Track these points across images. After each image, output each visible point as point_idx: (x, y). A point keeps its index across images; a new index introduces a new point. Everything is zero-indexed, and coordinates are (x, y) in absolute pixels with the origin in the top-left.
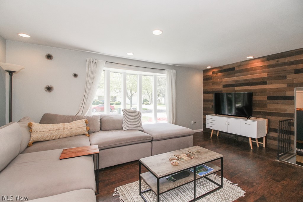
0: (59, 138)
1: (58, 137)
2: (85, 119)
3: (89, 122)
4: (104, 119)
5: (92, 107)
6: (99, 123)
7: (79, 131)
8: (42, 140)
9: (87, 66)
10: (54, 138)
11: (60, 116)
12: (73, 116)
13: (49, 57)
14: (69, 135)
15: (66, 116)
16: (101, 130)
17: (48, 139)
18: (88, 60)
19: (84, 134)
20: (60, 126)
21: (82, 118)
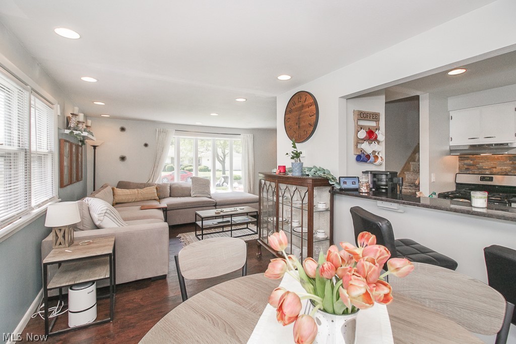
0: (134, 202)
1: (134, 200)
2: (156, 186)
3: (159, 189)
4: (173, 186)
5: (162, 176)
6: (169, 190)
7: (150, 196)
8: (122, 202)
9: (157, 136)
10: (130, 201)
11: (133, 183)
12: (144, 184)
13: (123, 129)
14: (143, 199)
15: (138, 184)
16: (170, 196)
17: (126, 201)
18: (158, 130)
19: (155, 200)
20: (135, 191)
21: (153, 185)
